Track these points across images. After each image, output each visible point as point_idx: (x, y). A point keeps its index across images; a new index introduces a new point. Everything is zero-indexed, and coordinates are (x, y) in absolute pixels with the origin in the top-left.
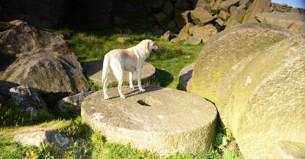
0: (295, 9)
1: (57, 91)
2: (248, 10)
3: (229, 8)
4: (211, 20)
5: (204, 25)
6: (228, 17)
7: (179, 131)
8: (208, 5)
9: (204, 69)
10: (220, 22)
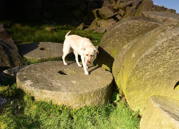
0: (169, 9)
2: (138, 9)
3: (125, 8)
4: (113, 15)
5: (108, 19)
6: (124, 14)
7: (86, 91)
8: (111, 5)
10: (118, 17)
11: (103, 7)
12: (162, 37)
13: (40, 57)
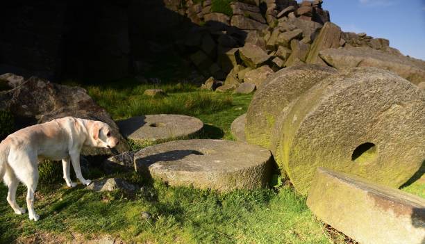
0: (375, 39)
1: (96, 154)
2: (313, 44)
3: (289, 42)
4: (266, 59)
5: (258, 67)
6: (289, 55)
8: (261, 39)
9: (257, 115)
10: (278, 61)
11: (246, 44)
12: (329, 92)
13: (154, 137)
